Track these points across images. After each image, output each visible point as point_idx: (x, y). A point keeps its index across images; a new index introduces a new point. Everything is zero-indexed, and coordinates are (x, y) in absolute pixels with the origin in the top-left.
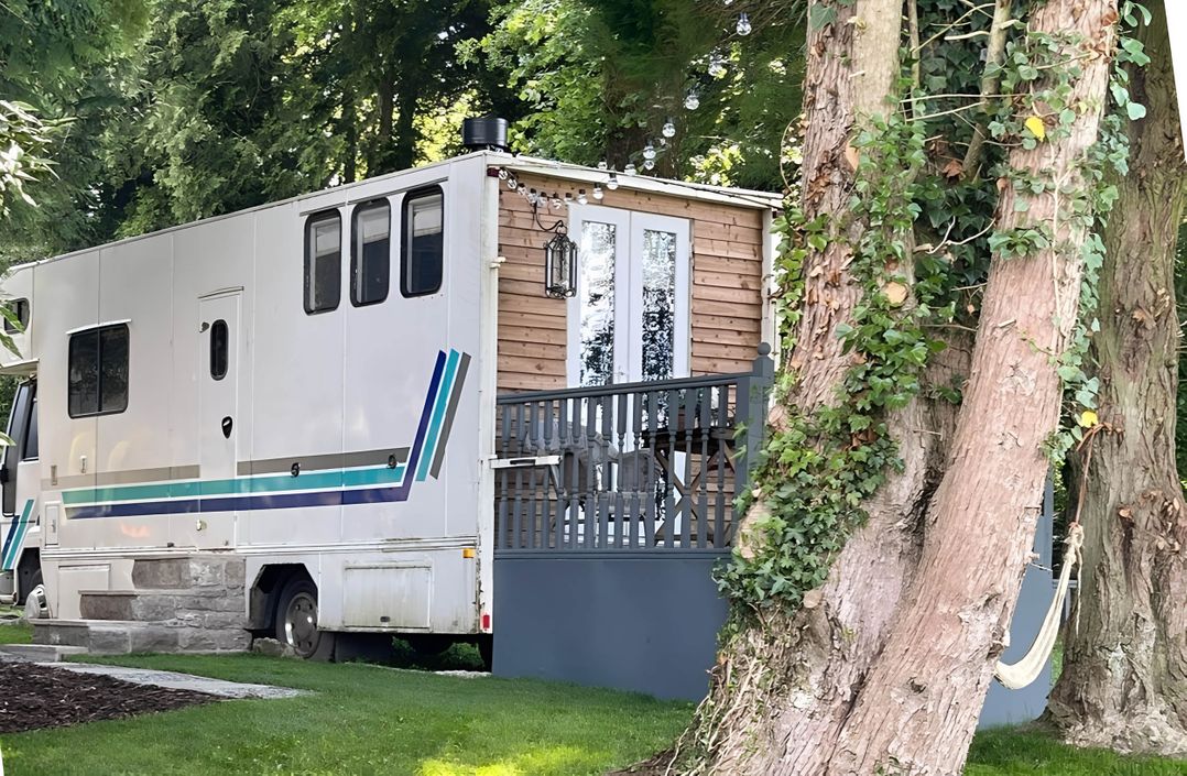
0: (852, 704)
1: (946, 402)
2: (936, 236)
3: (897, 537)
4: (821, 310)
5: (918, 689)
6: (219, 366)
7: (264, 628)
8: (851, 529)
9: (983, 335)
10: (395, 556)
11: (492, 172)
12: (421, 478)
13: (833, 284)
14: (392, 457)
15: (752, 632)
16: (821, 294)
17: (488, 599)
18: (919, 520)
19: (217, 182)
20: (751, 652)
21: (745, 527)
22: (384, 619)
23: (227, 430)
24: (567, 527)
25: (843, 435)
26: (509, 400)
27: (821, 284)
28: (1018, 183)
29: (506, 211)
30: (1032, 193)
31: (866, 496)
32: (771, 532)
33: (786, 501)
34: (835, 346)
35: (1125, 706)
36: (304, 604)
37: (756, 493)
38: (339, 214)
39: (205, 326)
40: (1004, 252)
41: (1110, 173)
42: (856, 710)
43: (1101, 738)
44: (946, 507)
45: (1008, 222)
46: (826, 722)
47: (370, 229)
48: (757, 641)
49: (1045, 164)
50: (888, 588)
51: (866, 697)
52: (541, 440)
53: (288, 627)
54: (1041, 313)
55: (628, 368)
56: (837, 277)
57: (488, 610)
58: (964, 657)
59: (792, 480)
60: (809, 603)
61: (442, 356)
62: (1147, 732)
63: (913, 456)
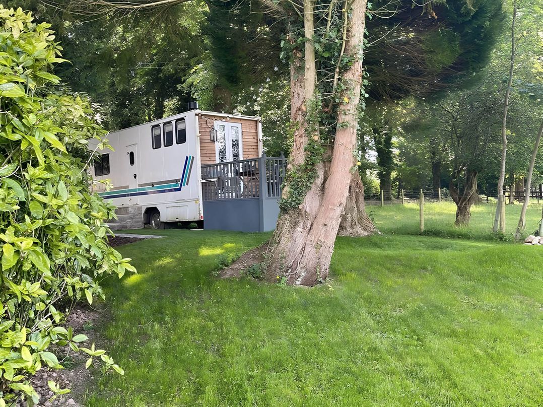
0: (310, 229)
1: (328, 161)
2: (323, 125)
3: (318, 192)
4: (298, 142)
5: (326, 225)
6: (132, 162)
7: (147, 222)
8: (308, 190)
9: (336, 146)
10: (179, 204)
11: (196, 115)
12: (184, 185)
13: (301, 136)
14: (177, 181)
15: (286, 215)
16: (298, 139)
17: (202, 212)
18: (323, 188)
19: (119, 120)
20: (286, 219)
21: (284, 192)
22: (177, 218)
23: (135, 177)
24: (220, 195)
25: (306, 170)
26: (204, 167)
27: (298, 136)
28: (343, 112)
29: (200, 124)
30: (346, 114)
31: (311, 183)
32: (290, 192)
33: (293, 185)
34: (302, 150)
35: (352, 227)
36: (157, 216)
37: (286, 184)
38: (159, 126)
39: (128, 153)
40: (341, 128)
41: (362, 110)
42: (311, 231)
43: (347, 234)
44: (329, 185)
45: (340, 121)
46: (305, 234)
47: (168, 129)
48: (287, 217)
49: (348, 108)
50: (316, 203)
51: (313, 227)
52: (212, 175)
53: (153, 222)
54: (349, 141)
55: (229, 158)
56: (301, 135)
57: (202, 215)
58: (335, 218)
59: (294, 181)
60: (300, 207)
61: (187, 157)
62: (357, 232)
63: (321, 174)
